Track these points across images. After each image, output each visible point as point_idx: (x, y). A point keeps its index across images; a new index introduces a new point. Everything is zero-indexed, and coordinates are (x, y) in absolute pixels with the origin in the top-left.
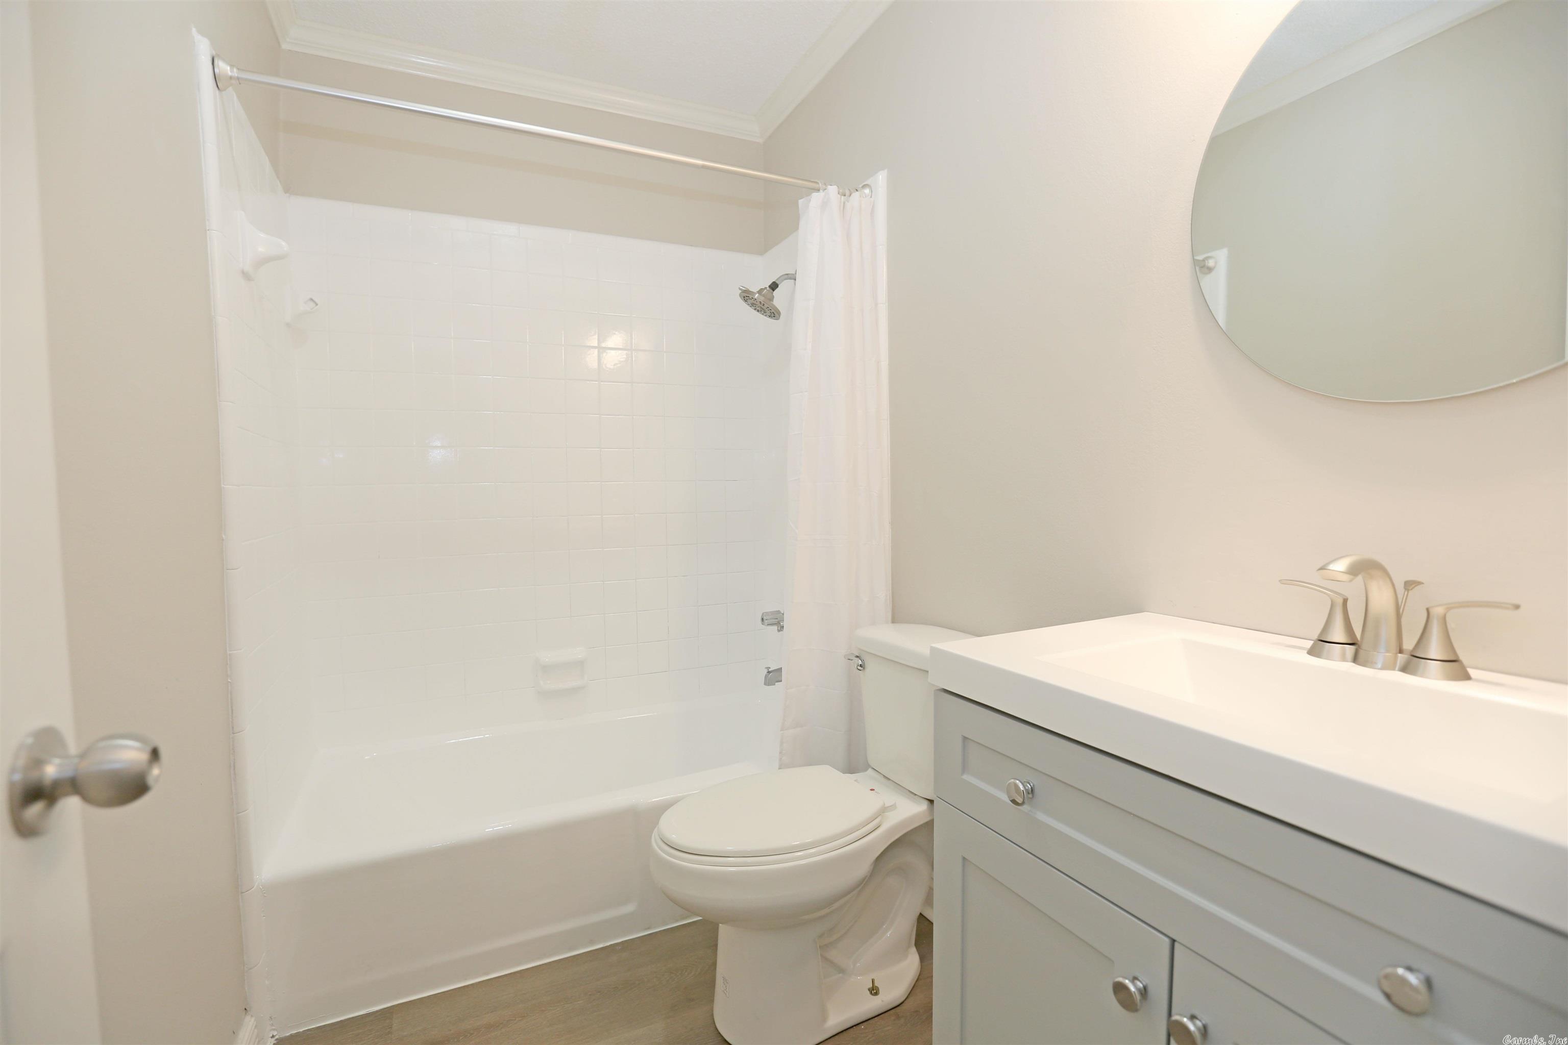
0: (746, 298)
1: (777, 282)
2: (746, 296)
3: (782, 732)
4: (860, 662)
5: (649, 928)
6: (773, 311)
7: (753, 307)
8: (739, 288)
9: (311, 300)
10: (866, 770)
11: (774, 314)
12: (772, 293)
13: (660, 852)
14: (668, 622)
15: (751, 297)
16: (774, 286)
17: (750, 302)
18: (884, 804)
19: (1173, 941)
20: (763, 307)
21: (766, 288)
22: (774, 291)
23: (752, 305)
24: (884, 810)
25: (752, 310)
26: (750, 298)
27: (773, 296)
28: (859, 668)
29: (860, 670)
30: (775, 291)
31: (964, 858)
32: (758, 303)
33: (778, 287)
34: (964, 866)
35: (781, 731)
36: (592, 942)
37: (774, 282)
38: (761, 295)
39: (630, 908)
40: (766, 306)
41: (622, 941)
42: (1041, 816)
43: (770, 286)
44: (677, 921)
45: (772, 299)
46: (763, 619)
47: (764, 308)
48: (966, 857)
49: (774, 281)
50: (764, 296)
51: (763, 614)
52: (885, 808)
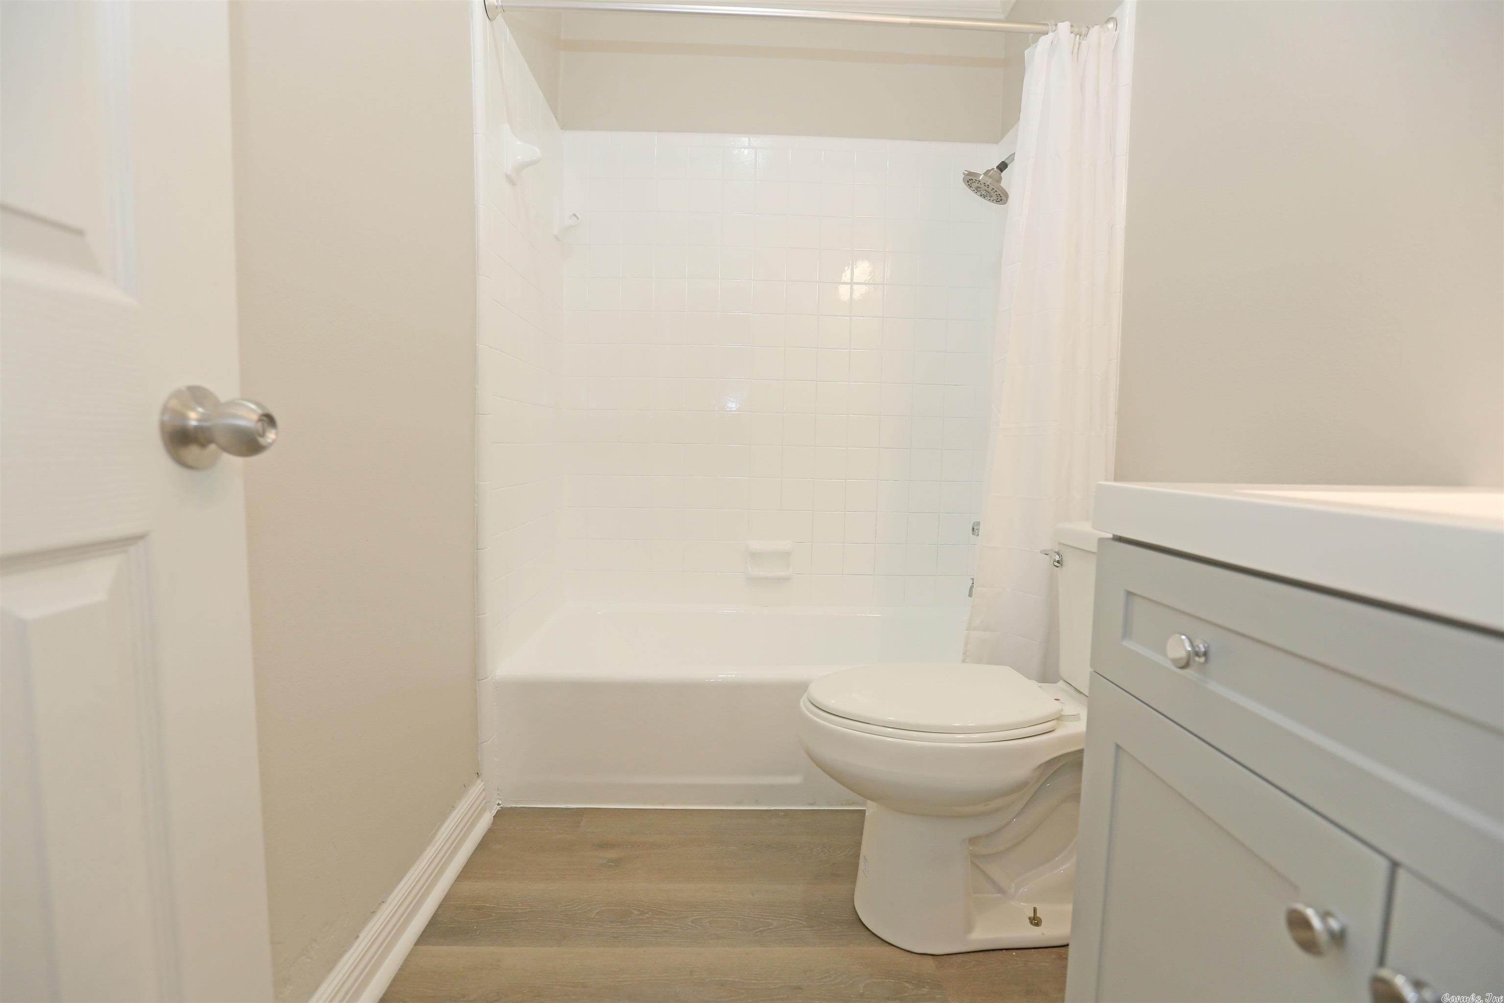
0: (970, 182)
1: (1006, 161)
2: (970, 180)
3: (968, 632)
4: (1057, 558)
5: (812, 804)
6: (999, 192)
7: (978, 193)
8: (963, 173)
9: (575, 215)
10: (1056, 682)
11: (1001, 197)
12: (1000, 174)
13: (807, 713)
14: (876, 525)
15: (974, 178)
16: (1003, 166)
17: (975, 185)
18: (1062, 710)
19: (1395, 865)
20: (987, 189)
21: (993, 169)
22: (1002, 172)
23: (977, 190)
24: (1059, 718)
25: (976, 197)
26: (974, 181)
27: (1001, 178)
28: (1056, 564)
29: (1058, 567)
30: (1004, 172)
31: (1118, 747)
32: (983, 185)
33: (1007, 167)
34: (1117, 756)
35: (967, 630)
36: (757, 802)
37: (1003, 162)
38: (986, 176)
39: (795, 780)
40: (991, 187)
41: (786, 810)
42: (1213, 686)
43: (998, 167)
44: (842, 805)
45: (999, 180)
46: (973, 529)
47: (989, 190)
48: (1121, 745)
49: (1003, 160)
50: (990, 177)
51: (974, 523)
52: (1061, 715)
